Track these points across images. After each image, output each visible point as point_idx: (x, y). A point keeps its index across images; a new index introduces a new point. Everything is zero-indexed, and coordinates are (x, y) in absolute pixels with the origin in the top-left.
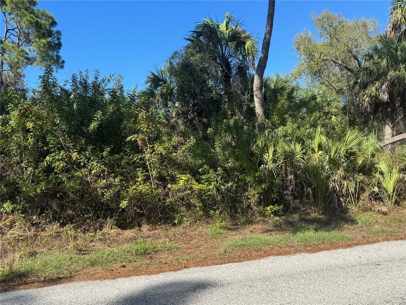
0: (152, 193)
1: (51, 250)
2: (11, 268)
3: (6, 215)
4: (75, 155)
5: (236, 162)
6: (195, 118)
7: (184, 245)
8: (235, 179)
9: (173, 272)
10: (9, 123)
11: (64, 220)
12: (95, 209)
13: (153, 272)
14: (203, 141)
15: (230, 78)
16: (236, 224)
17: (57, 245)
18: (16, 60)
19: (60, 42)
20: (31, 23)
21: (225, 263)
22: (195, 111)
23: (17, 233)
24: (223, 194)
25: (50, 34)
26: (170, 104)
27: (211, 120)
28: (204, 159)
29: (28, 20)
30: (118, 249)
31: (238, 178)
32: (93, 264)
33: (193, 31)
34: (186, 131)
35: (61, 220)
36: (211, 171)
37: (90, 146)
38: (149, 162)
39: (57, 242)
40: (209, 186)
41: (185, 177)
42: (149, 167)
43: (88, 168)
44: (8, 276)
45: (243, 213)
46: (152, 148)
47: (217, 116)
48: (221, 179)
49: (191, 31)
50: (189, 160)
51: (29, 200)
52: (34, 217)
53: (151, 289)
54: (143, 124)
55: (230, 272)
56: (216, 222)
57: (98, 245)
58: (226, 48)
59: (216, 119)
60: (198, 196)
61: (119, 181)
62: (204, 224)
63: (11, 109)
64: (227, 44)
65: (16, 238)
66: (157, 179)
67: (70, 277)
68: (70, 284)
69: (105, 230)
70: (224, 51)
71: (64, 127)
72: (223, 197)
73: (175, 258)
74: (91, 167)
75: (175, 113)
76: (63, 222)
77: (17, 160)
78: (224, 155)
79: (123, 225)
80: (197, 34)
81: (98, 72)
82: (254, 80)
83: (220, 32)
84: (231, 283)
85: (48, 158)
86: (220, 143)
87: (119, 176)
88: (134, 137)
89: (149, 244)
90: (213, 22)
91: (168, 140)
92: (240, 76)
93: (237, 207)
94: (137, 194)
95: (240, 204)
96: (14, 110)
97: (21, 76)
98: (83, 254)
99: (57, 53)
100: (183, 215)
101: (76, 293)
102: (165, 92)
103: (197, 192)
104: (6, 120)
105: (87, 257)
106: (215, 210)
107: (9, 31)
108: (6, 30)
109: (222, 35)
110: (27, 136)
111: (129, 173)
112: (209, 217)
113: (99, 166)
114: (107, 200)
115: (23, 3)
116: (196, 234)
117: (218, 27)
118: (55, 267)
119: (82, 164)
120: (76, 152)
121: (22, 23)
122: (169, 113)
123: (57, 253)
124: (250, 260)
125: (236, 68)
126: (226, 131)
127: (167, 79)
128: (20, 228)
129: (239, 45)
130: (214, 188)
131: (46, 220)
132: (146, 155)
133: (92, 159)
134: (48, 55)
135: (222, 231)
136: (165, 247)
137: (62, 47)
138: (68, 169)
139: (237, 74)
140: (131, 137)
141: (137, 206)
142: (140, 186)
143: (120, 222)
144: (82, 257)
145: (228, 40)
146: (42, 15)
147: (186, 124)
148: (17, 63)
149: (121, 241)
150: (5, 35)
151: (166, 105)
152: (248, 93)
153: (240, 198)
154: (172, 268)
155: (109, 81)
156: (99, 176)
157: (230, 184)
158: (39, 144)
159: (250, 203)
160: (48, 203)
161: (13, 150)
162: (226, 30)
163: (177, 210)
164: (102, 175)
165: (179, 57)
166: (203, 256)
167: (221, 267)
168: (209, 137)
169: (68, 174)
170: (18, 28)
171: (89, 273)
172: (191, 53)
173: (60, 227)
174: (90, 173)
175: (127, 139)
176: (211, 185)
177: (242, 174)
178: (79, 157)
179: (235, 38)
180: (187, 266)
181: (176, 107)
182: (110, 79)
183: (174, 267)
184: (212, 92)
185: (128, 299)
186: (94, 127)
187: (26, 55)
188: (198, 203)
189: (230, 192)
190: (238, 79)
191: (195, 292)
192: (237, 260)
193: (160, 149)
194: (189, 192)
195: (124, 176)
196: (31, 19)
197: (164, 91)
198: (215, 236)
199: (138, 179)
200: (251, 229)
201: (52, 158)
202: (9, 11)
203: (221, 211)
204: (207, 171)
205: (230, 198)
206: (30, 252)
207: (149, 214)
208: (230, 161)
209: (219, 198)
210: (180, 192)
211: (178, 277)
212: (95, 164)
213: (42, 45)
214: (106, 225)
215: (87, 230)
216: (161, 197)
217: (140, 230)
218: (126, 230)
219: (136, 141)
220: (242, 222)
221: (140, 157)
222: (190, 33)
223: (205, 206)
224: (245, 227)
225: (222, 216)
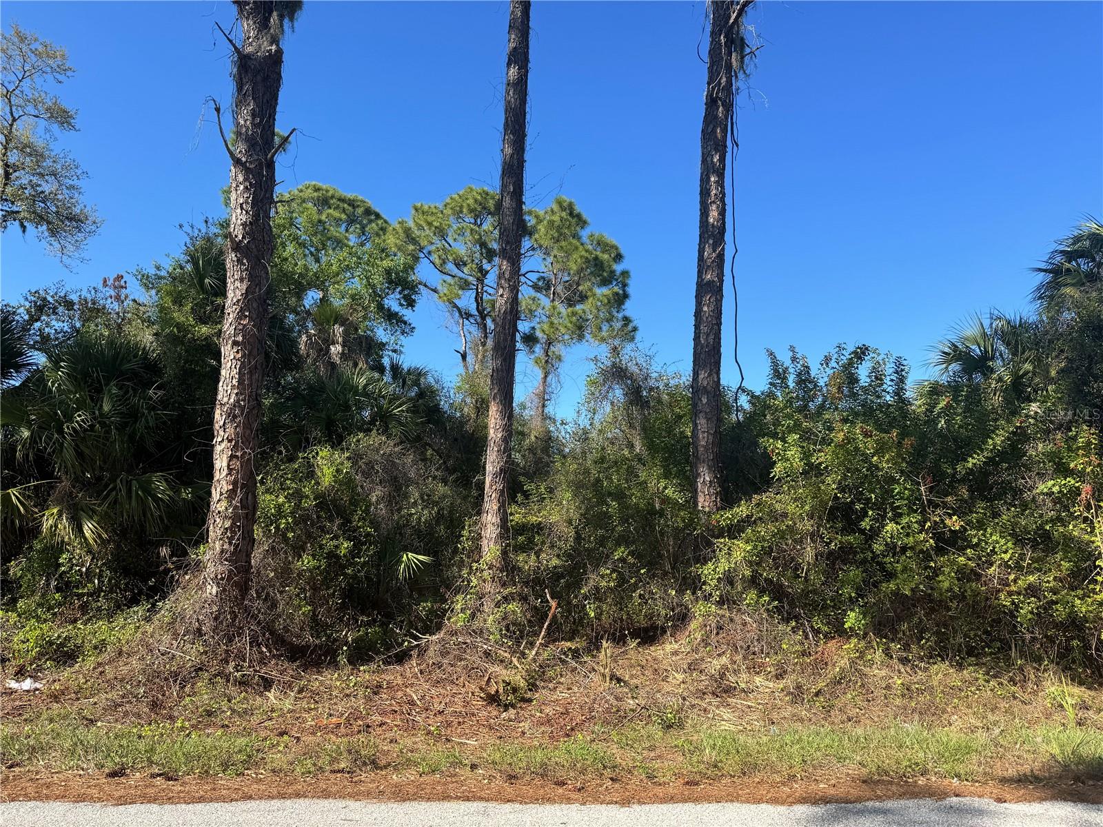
4: (955, 522)
19: (625, 291)
20: (587, 261)
25: (611, 277)
29: (582, 257)
80: (1066, 257)
113: (1009, 545)
119: (975, 540)
137: (628, 299)
146: (600, 244)
197: (1008, 380)
212: (1001, 541)
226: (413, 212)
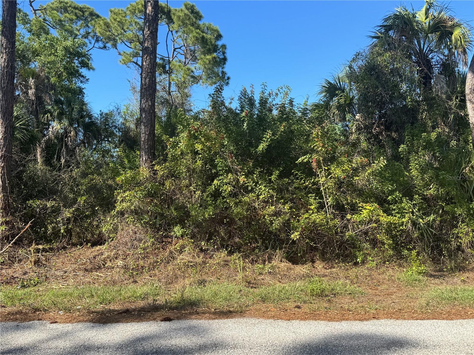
0: (327, 224)
1: (219, 279)
2: (182, 295)
3: (176, 239)
4: (242, 179)
5: (440, 189)
6: (382, 133)
7: (370, 291)
8: (439, 211)
9: (359, 322)
10: (179, 146)
11: (231, 248)
12: (263, 238)
13: (334, 318)
14: (394, 161)
15: (431, 79)
16: (441, 270)
17: (225, 275)
18: (183, 80)
19: (225, 56)
20: (197, 39)
21: (428, 319)
22: (382, 124)
23: (187, 258)
24: (422, 229)
25: (215, 49)
26: (348, 116)
27: (405, 134)
28: (395, 185)
29: (194, 36)
30: (290, 286)
31: (443, 209)
32: (264, 300)
33: (380, 26)
34: (369, 149)
35: (229, 248)
36: (404, 200)
37: (257, 169)
38: (323, 186)
39: (225, 271)
40: (402, 219)
41: (370, 206)
42: (323, 193)
43: (256, 193)
44: (180, 303)
45: (450, 256)
46: (328, 170)
47: (413, 130)
48: (419, 210)
49: (378, 26)
50: (373, 185)
51: (198, 225)
52: (203, 242)
53: (333, 339)
54: (317, 142)
55: (436, 331)
56: (412, 265)
57: (268, 278)
58: (425, 42)
59: (410, 133)
60: (386, 230)
61: (288, 208)
62: (396, 267)
63: (181, 131)
64: (427, 36)
65: (185, 263)
66: (333, 207)
67: (241, 312)
68: (241, 320)
69: (274, 263)
70: (422, 45)
71: (232, 148)
72: (422, 234)
73: (361, 305)
74: (259, 192)
75: (355, 127)
76: (231, 250)
77: (186, 183)
78: (423, 179)
79: (293, 259)
80: (385, 29)
81: (265, 86)
82: (467, 79)
83: (417, 22)
84: (438, 345)
85: (215, 182)
86: (417, 164)
87: (289, 202)
88: (306, 158)
89: (326, 284)
90: (407, 11)
91: (347, 161)
92: (446, 76)
93: (442, 248)
94: (310, 224)
95: (445, 245)
96: (184, 132)
97: (187, 96)
98: (252, 287)
99: (222, 68)
100: (367, 254)
101: (249, 331)
102: (343, 103)
103: (385, 226)
104: (175, 142)
105: (257, 291)
106: (409, 250)
107: (176, 50)
108: (173, 49)
109: (420, 26)
110: (196, 158)
111: (300, 199)
112: (401, 258)
113: (267, 190)
114: (275, 229)
115: (189, 19)
116: (385, 279)
117: (413, 16)
118: (226, 299)
119: (250, 188)
120: (243, 175)
121: (188, 40)
122: (347, 129)
123: (225, 283)
124: (464, 319)
125: (439, 66)
126: (425, 148)
127: (346, 87)
128: (190, 254)
129: (443, 36)
130: (408, 221)
131: (214, 246)
132: (320, 179)
133: (260, 183)
134: (213, 72)
135: (420, 277)
136: (346, 291)
137: (227, 61)
138: (235, 193)
139: (441, 74)
140: (303, 158)
141: (309, 238)
142: (313, 215)
143: (290, 255)
144: (251, 290)
145: (428, 31)
146: (208, 29)
147: (369, 141)
148: (184, 82)
149: (292, 277)
150: (172, 54)
151: (344, 119)
152: (457, 98)
153: (446, 237)
154: (357, 317)
155: (277, 94)
156: (267, 202)
157: (432, 217)
158: (207, 166)
159: (461, 243)
160: (215, 229)
161: (182, 173)
162: (426, 19)
163: (359, 246)
164: (271, 201)
165: (362, 59)
166: (397, 307)
167: (422, 323)
168: (402, 156)
169: (236, 199)
170: (185, 46)
171: (260, 310)
172: (378, 52)
173: (227, 256)
174: (258, 199)
175: (299, 160)
176: (405, 218)
177: (448, 204)
178: (247, 181)
179: (438, 27)
180: (377, 316)
181: (357, 121)
182: (279, 93)
183: (360, 315)
184: (405, 99)
185: (307, 346)
186: (263, 148)
187: (192, 73)
188: (387, 239)
189: (432, 227)
190: (442, 80)
191: (389, 349)
192: (445, 316)
193: (337, 172)
194: (374, 225)
195: (294, 203)
196: (197, 35)
197: (342, 101)
198: (411, 284)
199: (310, 207)
200: (462, 278)
201: (220, 182)
202: (176, 29)
203: (418, 252)
204: (400, 200)
205: (432, 235)
206: (199, 280)
207: (324, 248)
208: (431, 187)
209: (416, 235)
210: (363, 225)
211: (365, 328)
212: (263, 188)
213: (208, 62)
214: (275, 257)
215: (255, 261)
216: (339, 229)
217: (314, 267)
218: (297, 264)
219: (308, 162)
220: (449, 268)
221: (312, 181)
222: (375, 28)
223: (397, 244)
224: (453, 274)
225: (420, 258)
226: (110, 13)
